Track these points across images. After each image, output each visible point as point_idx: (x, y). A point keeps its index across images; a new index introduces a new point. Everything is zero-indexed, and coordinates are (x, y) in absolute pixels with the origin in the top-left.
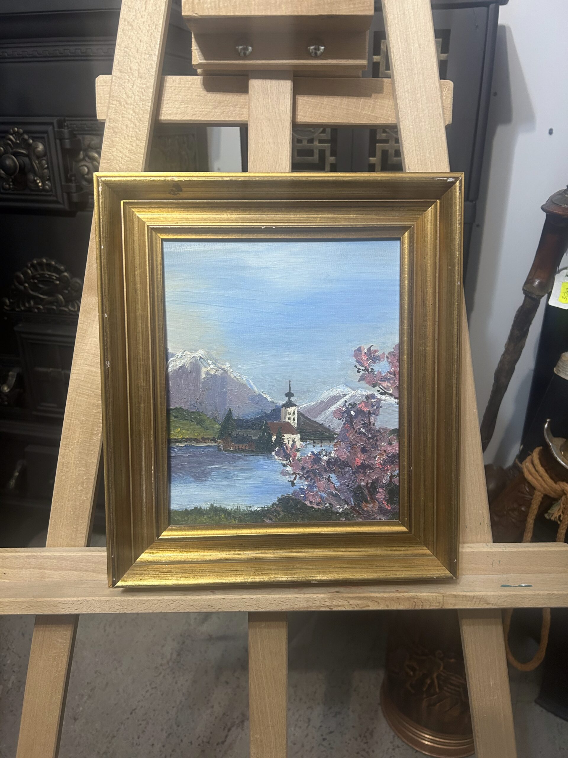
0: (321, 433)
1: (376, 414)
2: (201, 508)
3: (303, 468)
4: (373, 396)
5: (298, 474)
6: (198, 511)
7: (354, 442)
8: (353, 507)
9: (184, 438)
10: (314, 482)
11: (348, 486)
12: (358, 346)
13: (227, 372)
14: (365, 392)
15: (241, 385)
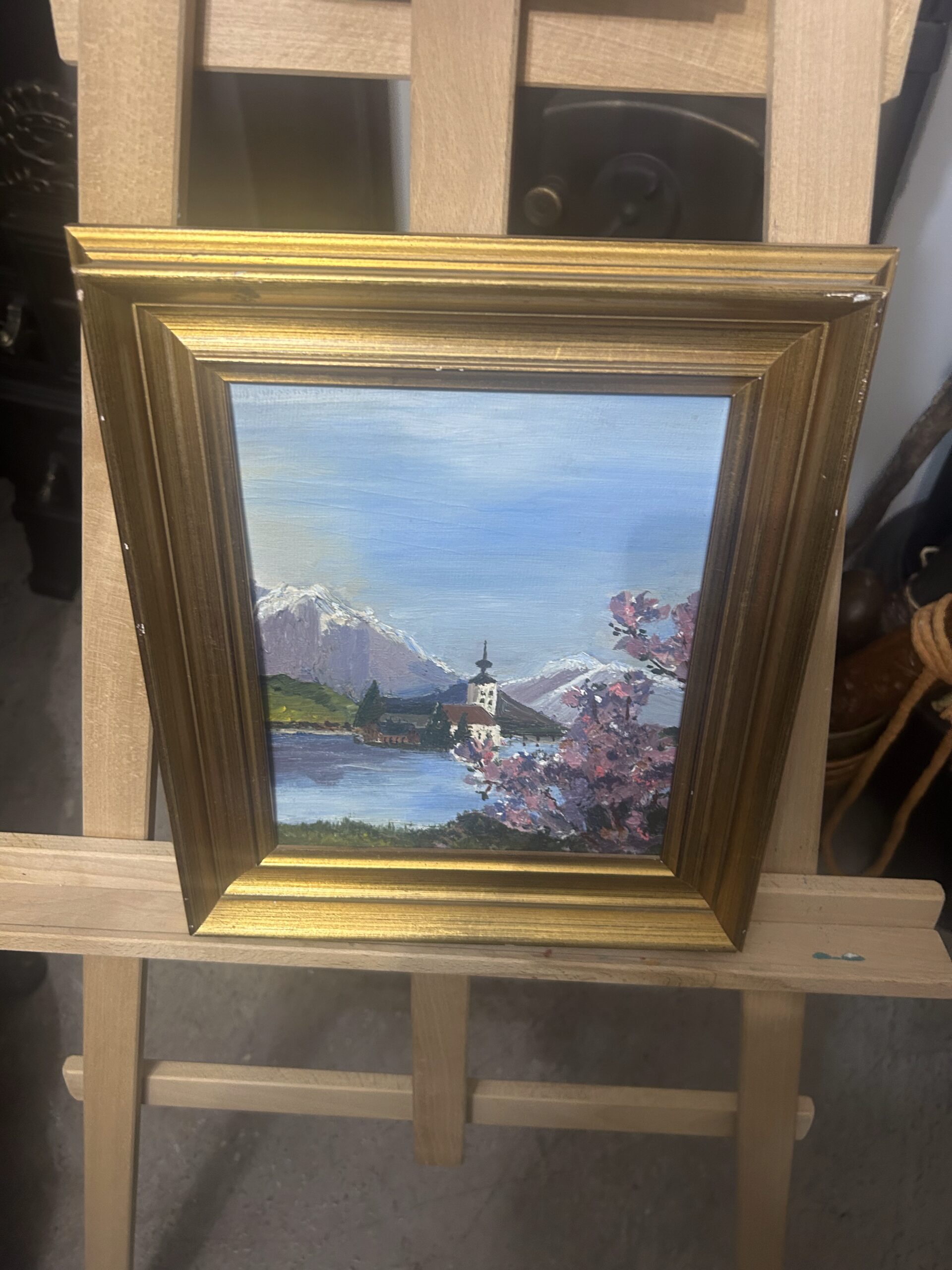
0: (539, 726)
1: (641, 701)
2: (327, 823)
3: (503, 776)
4: (639, 675)
5: (495, 783)
6: (323, 827)
8: (585, 834)
9: (294, 722)
10: (522, 796)
11: (579, 805)
14: (625, 667)
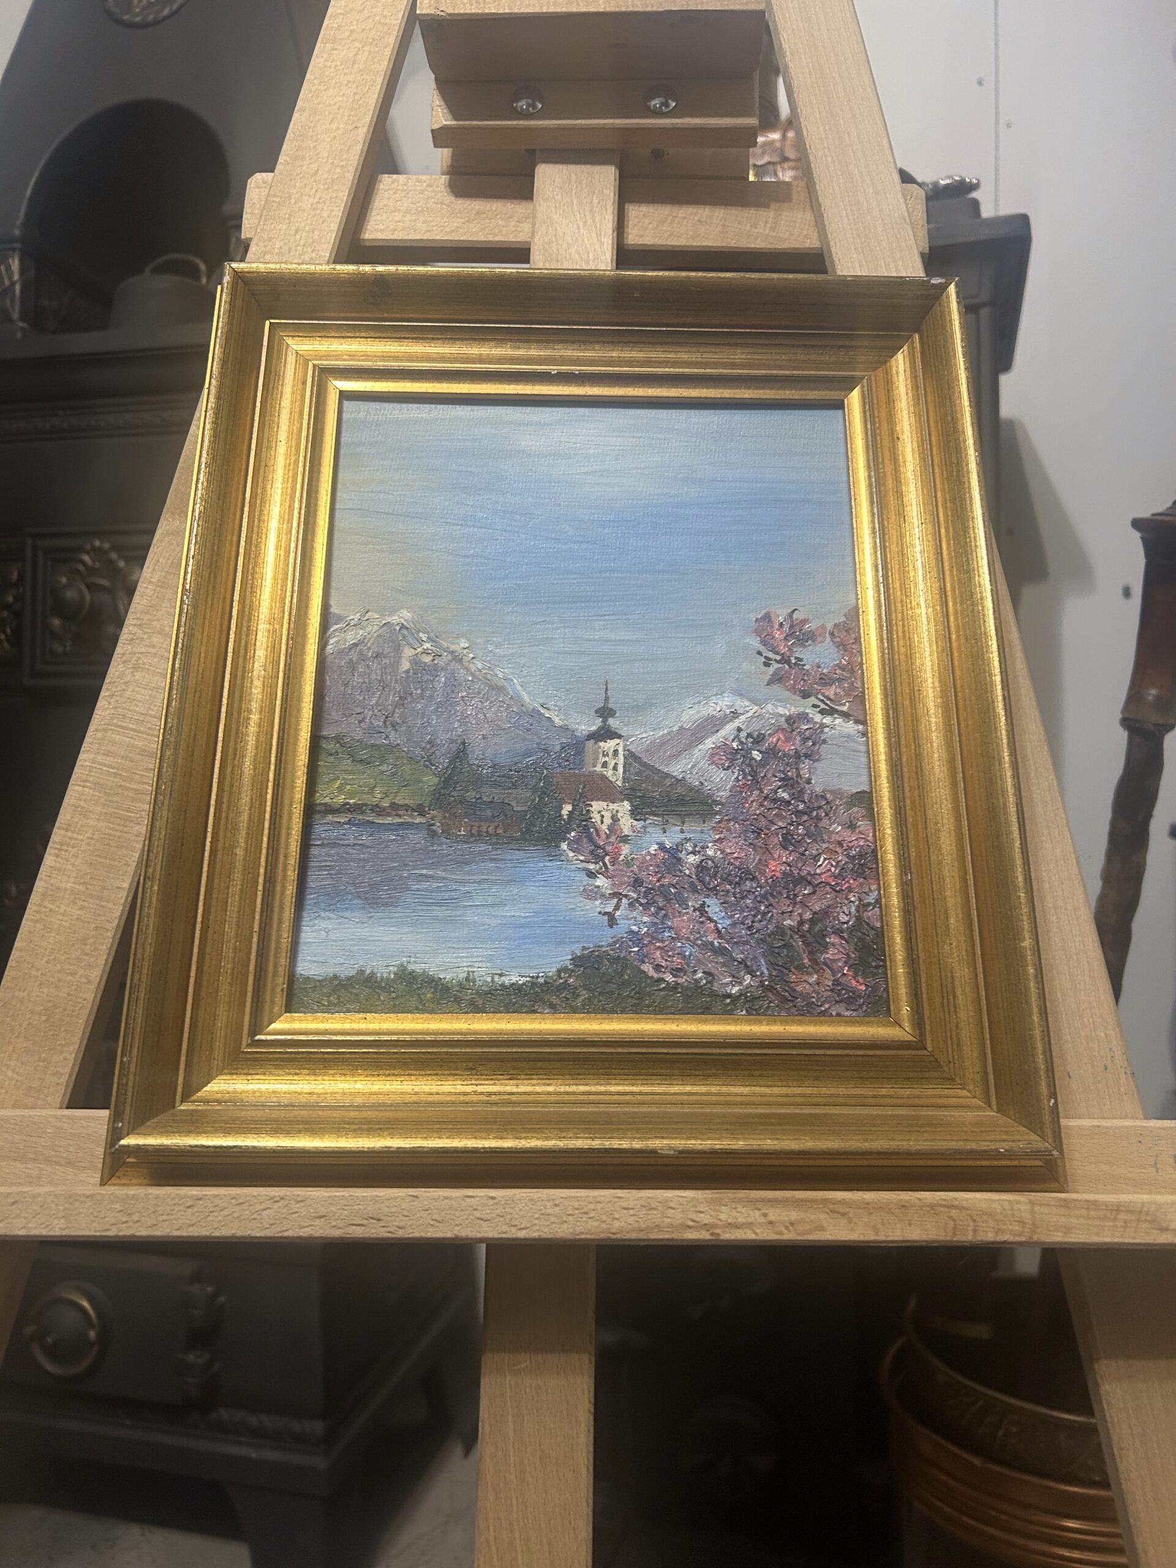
0: (682, 800)
1: (813, 757)
2: (373, 973)
3: (637, 882)
4: (803, 717)
5: (626, 896)
6: (364, 980)
7: (763, 822)
8: (766, 981)
9: (347, 804)
10: (665, 915)
11: (750, 928)
12: (763, 612)
13: (460, 661)
14: (785, 708)
15: (493, 689)
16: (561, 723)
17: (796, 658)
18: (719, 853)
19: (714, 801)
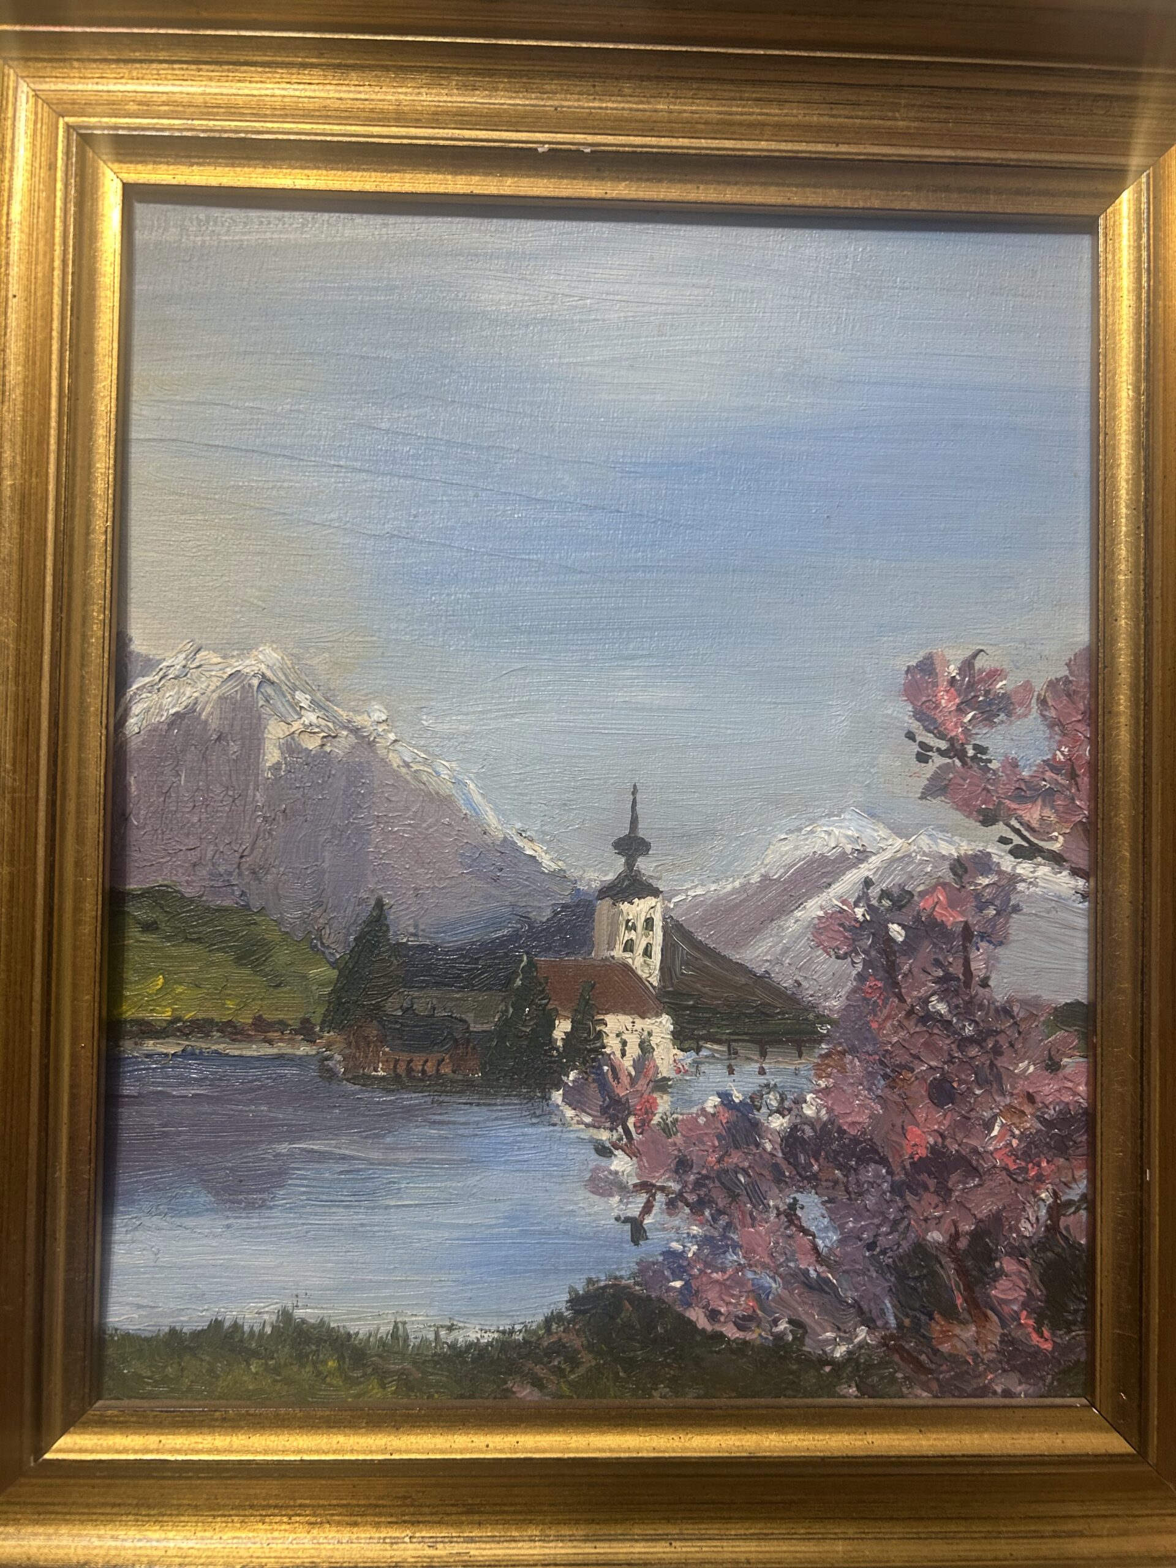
0: (764, 1013)
1: (995, 937)
2: (236, 1327)
3: (683, 1165)
4: (982, 863)
5: (662, 1189)
6: (222, 1342)
7: (902, 1058)
8: (892, 1337)
9: (179, 1019)
10: (729, 1226)
11: (871, 1246)
12: (921, 654)
13: (371, 744)
14: (950, 842)
15: (432, 800)
16: (554, 866)
17: (976, 747)
18: (823, 1112)
19: (819, 1016)
